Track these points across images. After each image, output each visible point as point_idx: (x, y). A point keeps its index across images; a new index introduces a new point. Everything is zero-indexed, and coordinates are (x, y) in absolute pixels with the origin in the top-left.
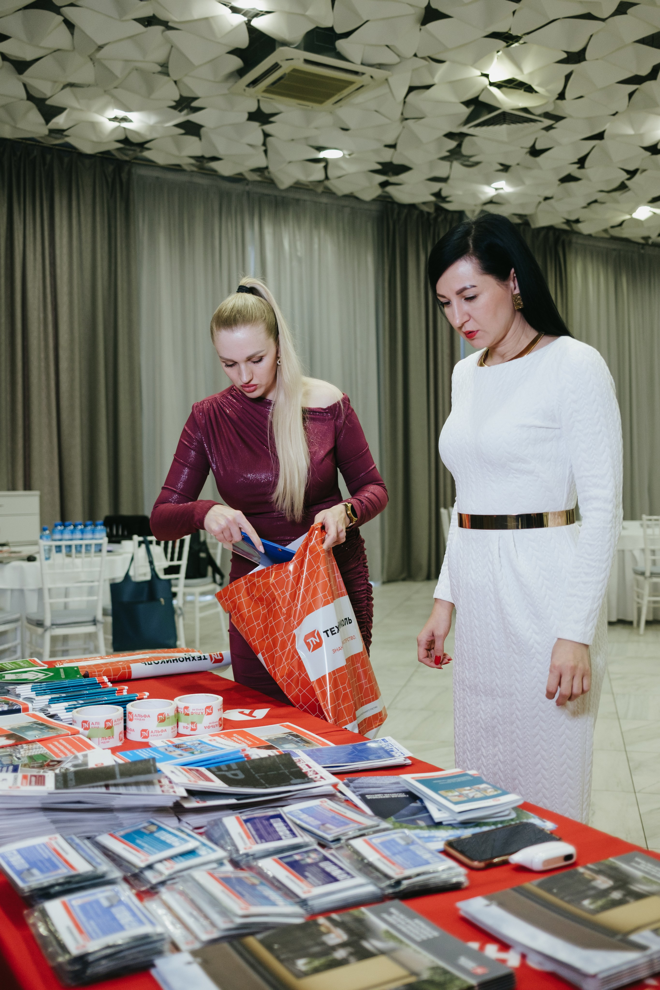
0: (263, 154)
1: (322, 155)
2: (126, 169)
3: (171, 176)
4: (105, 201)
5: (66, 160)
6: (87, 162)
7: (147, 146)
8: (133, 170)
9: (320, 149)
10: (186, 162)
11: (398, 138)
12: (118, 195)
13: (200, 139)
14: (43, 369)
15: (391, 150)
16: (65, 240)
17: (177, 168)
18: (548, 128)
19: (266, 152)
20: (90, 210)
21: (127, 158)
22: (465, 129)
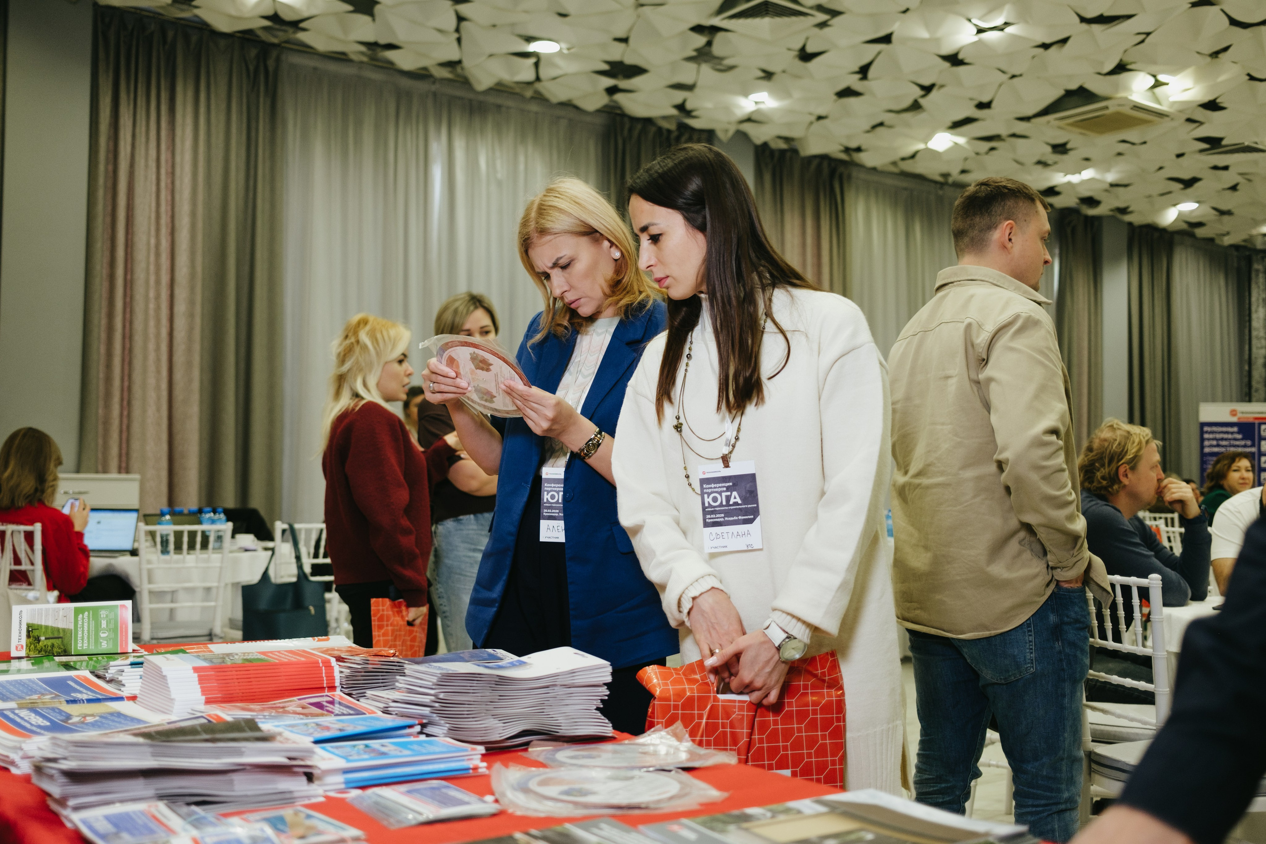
0: (455, 44)
1: (533, 47)
2: (274, 53)
3: (333, 67)
4: (244, 94)
5: (194, 39)
6: (222, 43)
7: (302, 25)
8: (283, 57)
9: (530, 39)
10: (354, 50)
11: (630, 30)
12: (262, 88)
13: (374, 20)
14: (152, 312)
15: (622, 46)
16: (188, 143)
17: (341, 57)
18: (823, 25)
19: (459, 40)
20: (223, 106)
21: (275, 41)
22: (717, 21)
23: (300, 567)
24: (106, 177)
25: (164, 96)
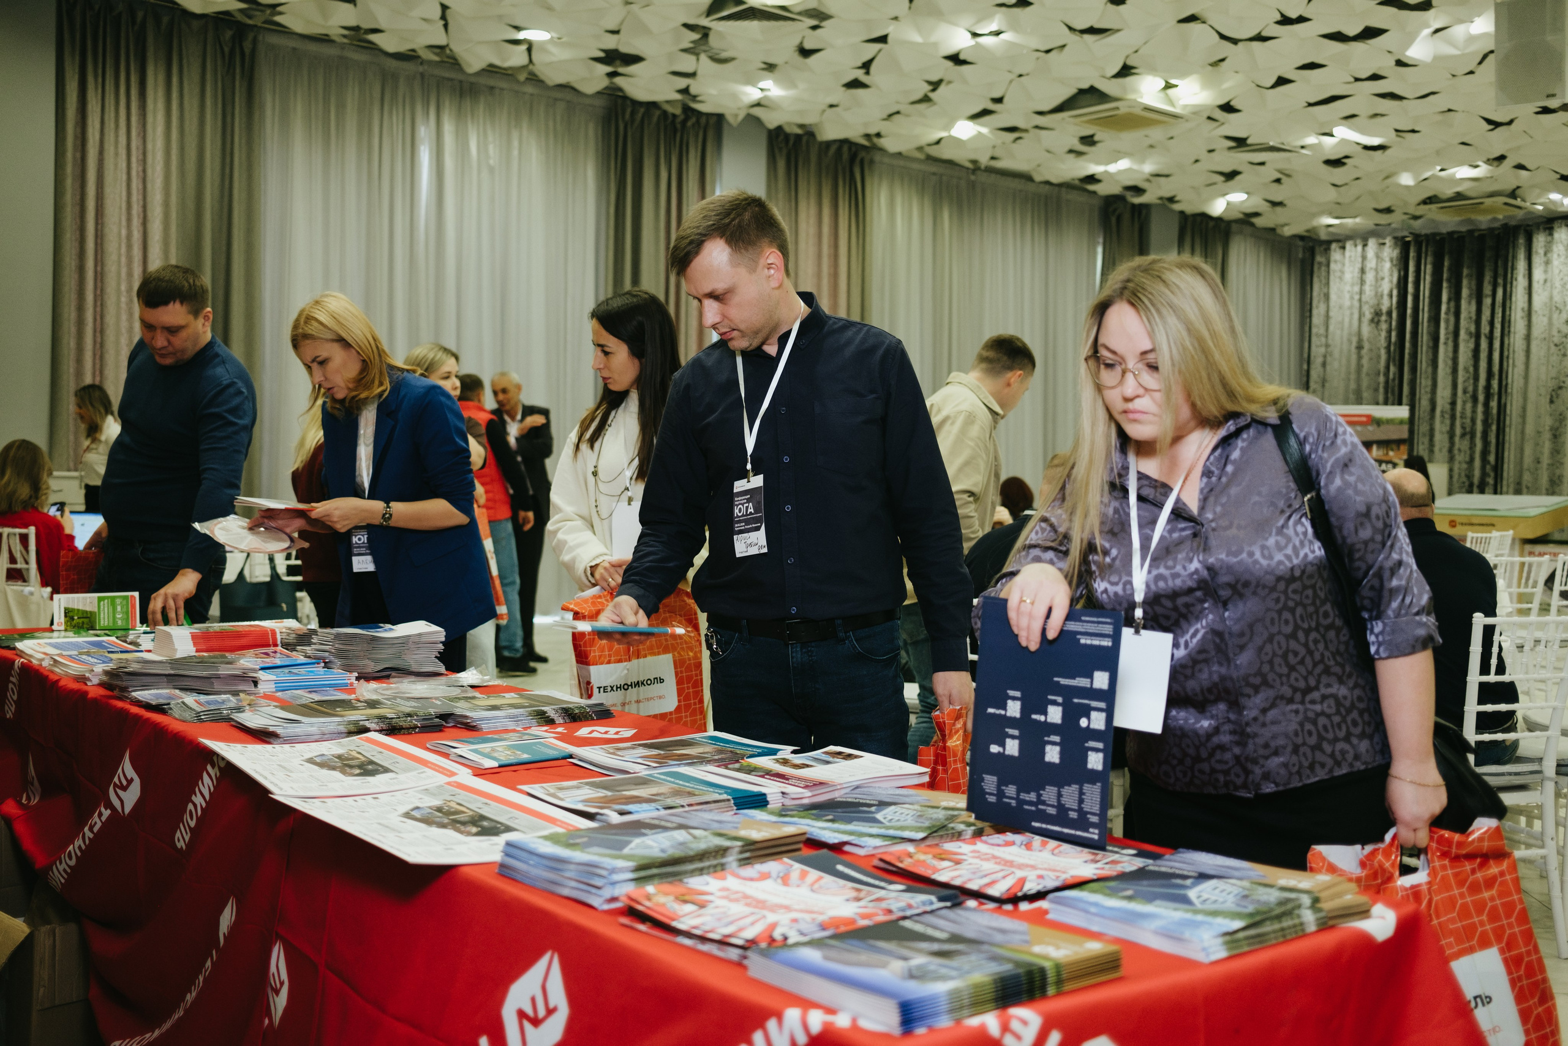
0: (442, 30)
1: (521, 35)
2: (251, 36)
3: (313, 47)
4: (219, 77)
5: (165, 20)
6: (195, 24)
7: (279, 9)
8: (260, 38)
9: (518, 28)
10: (335, 32)
11: (622, 23)
12: (238, 71)
13: (355, 5)
14: (123, 306)
15: (616, 37)
16: (160, 129)
17: (324, 39)
18: (814, 28)
19: (446, 26)
20: (197, 90)
21: (250, 22)
22: (705, 22)
23: (273, 568)
24: (74, 165)
25: (134, 79)
